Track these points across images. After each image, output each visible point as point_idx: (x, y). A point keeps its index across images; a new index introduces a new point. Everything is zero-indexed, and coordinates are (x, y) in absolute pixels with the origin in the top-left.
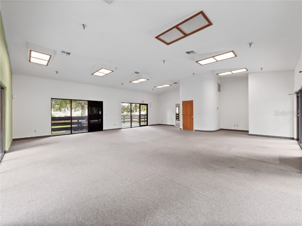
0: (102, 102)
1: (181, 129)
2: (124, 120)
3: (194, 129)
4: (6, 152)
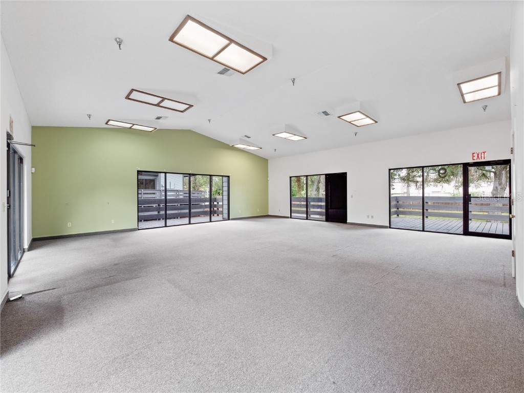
4: (230, 219)
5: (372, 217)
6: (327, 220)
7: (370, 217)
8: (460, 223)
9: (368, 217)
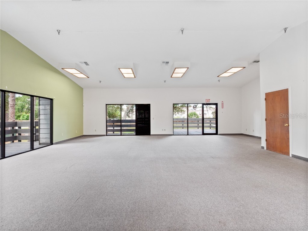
0: (150, 105)
1: (263, 148)
2: (198, 125)
3: (291, 152)
4: (54, 144)
5: (165, 130)
6: (137, 135)
7: (164, 130)
8: (200, 129)
9: (163, 130)
